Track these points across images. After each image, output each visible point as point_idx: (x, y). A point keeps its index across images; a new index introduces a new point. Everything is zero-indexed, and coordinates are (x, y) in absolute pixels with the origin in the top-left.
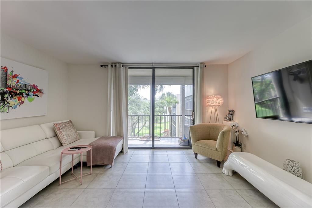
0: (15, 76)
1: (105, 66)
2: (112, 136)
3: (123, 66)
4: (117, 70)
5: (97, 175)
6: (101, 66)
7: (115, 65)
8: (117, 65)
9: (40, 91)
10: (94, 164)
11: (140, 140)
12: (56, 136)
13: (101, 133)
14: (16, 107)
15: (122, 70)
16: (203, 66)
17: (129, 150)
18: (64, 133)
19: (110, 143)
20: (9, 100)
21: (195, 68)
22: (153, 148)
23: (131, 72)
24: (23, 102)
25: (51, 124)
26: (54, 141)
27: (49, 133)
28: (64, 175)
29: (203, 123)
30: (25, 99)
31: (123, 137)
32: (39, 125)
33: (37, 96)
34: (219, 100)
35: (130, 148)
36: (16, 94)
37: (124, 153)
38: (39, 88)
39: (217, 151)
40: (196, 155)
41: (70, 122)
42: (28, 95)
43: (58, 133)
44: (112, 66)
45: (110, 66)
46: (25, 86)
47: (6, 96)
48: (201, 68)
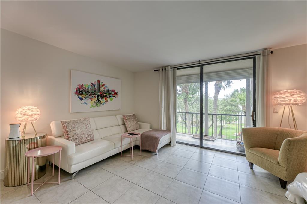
0: (103, 85)
1: (158, 70)
2: (163, 129)
3: (171, 68)
4: (166, 72)
5: (144, 157)
6: (155, 71)
7: (164, 68)
9: (116, 93)
10: (144, 149)
11: (192, 138)
12: (124, 124)
13: (155, 126)
14: (104, 104)
15: (171, 72)
16: (269, 52)
17: (177, 144)
18: (129, 123)
19: (156, 134)
20: (101, 100)
21: (257, 57)
22: (201, 147)
23: (179, 72)
24: (107, 101)
25: (121, 116)
26: (122, 127)
27: (120, 122)
29: (266, 126)
30: (108, 99)
31: (171, 131)
32: (116, 116)
33: (115, 97)
34: (295, 96)
35: (177, 142)
36: (104, 96)
37: (171, 145)
38: (116, 92)
39: (279, 165)
40: (251, 165)
41: (134, 115)
42: (110, 96)
43: (125, 122)
44: (162, 69)
46: (108, 90)
47: (99, 97)
48: (264, 56)
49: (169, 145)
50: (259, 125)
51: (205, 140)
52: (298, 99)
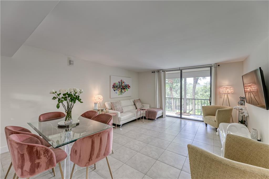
0: (124, 82)
1: (154, 72)
2: (157, 108)
3: (163, 71)
4: (160, 74)
5: (149, 121)
6: (152, 72)
7: (159, 71)
8: (160, 71)
9: (129, 87)
10: (148, 118)
12: (135, 105)
13: (152, 106)
14: (124, 93)
15: (162, 73)
16: (217, 65)
17: (166, 117)
18: (138, 104)
19: (155, 110)
20: (123, 91)
22: (181, 118)
24: (125, 91)
25: (133, 100)
26: (134, 106)
27: (133, 104)
28: (139, 119)
29: (215, 105)
30: (126, 90)
31: (163, 109)
32: (130, 100)
33: (129, 88)
34: (228, 90)
35: (166, 116)
36: (124, 88)
37: (163, 117)
38: (129, 85)
39: (215, 122)
40: (206, 124)
41: (139, 99)
42: (126, 88)
43: (135, 103)
44: (157, 72)
45: (156, 72)
46: (126, 85)
47: (122, 89)
48: (214, 67)
49: (162, 117)
50: (212, 104)
51: (183, 115)
52: (229, 91)
